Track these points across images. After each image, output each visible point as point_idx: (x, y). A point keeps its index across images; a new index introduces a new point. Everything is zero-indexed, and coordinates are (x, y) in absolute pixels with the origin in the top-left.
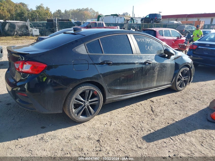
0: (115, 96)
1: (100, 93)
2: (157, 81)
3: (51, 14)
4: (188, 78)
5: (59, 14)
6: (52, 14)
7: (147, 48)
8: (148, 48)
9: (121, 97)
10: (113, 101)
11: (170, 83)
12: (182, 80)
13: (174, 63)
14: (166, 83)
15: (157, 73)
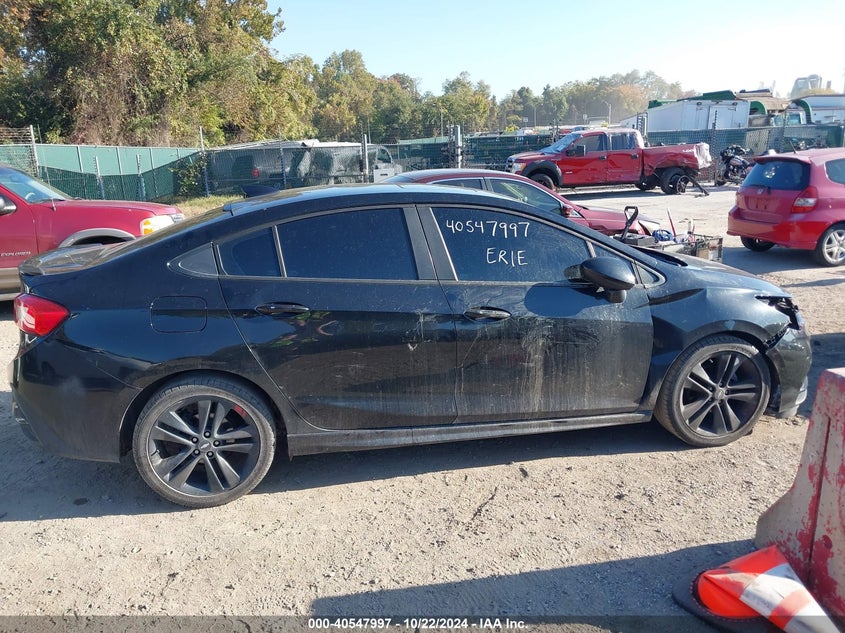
0: (326, 431)
1: (260, 414)
2: (546, 392)
3: (494, 104)
4: (758, 391)
5: (520, 104)
6: (498, 104)
7: (494, 256)
8: (501, 256)
9: (360, 437)
10: (322, 448)
11: (635, 405)
12: (713, 399)
13: (650, 321)
14: (607, 404)
15: (539, 357)
